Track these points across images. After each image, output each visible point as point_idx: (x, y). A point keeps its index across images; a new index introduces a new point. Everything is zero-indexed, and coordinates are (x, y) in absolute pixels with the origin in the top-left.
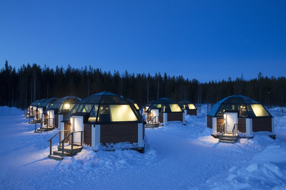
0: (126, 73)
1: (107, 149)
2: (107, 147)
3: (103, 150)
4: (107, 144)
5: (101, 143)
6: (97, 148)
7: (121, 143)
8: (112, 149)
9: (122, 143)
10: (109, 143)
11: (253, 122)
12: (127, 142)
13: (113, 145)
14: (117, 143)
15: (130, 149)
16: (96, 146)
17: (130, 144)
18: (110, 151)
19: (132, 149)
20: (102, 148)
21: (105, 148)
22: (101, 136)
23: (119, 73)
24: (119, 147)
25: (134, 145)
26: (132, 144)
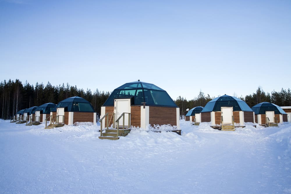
0: (97, 91)
1: (154, 130)
2: (155, 128)
3: (152, 131)
4: (155, 125)
5: (150, 124)
6: (147, 129)
7: (164, 125)
8: (159, 130)
9: (166, 125)
10: (156, 125)
11: (244, 114)
12: (169, 125)
13: (159, 127)
14: (162, 125)
15: (172, 131)
16: (147, 127)
17: (171, 127)
18: (157, 132)
19: (173, 131)
20: (151, 129)
21: (153, 129)
22: (150, 117)
23: (91, 91)
24: (164, 129)
25: (174, 128)
26: (173, 126)
